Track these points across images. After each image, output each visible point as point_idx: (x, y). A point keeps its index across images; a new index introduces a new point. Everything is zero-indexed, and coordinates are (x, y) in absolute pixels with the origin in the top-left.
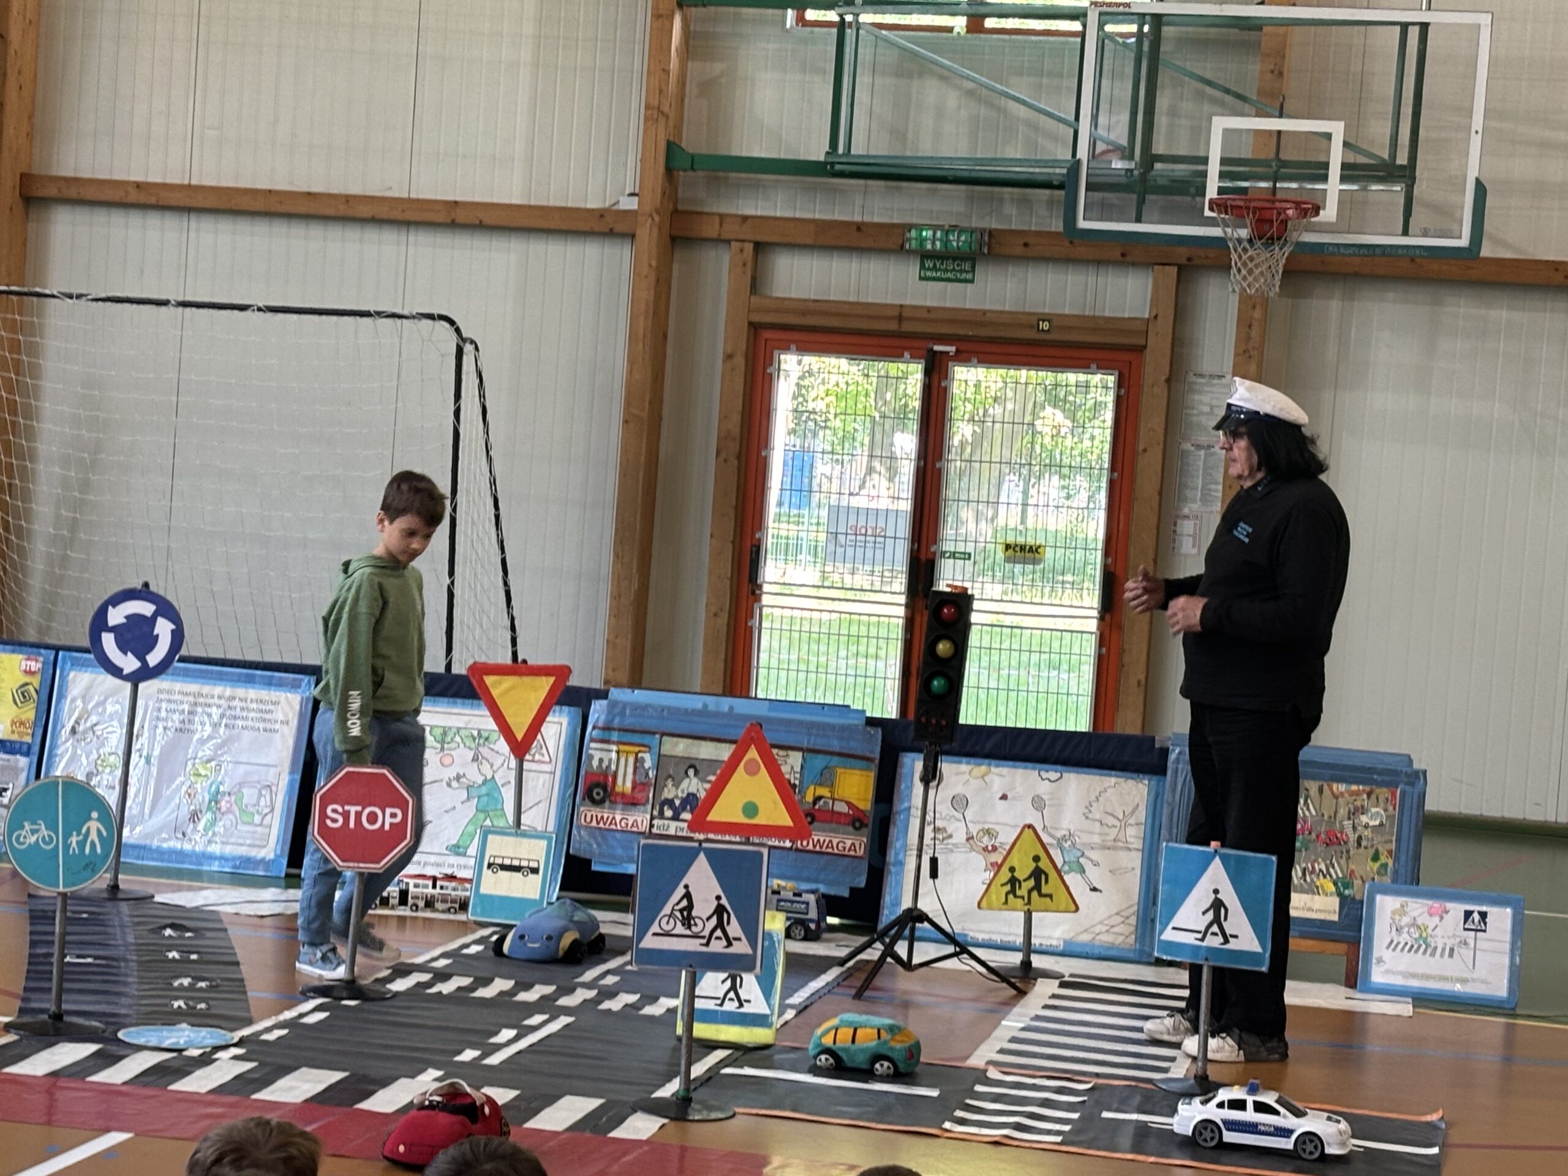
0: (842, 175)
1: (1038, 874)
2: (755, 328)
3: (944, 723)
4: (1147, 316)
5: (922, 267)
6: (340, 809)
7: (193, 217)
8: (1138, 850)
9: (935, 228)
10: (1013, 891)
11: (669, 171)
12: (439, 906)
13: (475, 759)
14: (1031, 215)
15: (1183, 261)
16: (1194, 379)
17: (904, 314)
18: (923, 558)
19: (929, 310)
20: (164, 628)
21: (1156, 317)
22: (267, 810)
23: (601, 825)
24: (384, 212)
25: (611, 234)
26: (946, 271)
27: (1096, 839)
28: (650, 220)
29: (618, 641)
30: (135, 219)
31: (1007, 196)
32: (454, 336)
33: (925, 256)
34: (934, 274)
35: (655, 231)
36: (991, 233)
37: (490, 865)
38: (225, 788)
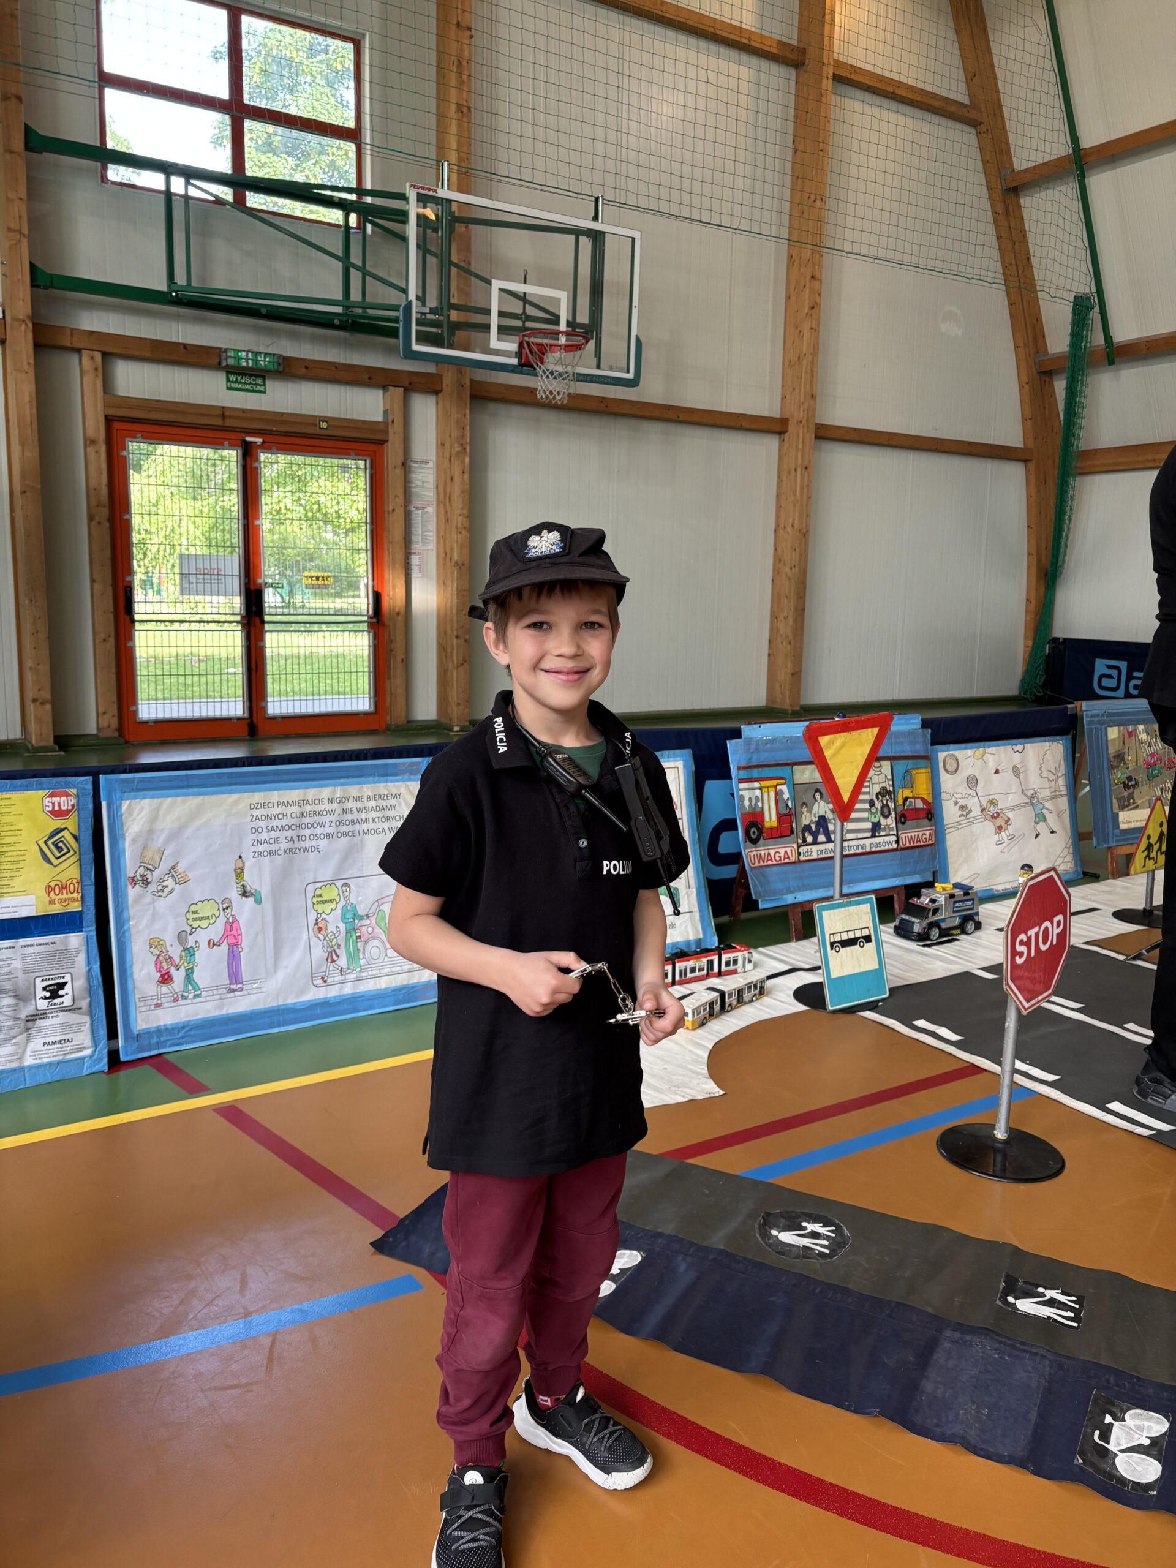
4: (382, 420)
5: (228, 380)
8: (1065, 795)
11: (34, 285)
16: (411, 463)
17: (225, 413)
19: (244, 411)
21: (389, 421)
23: (762, 863)
26: (245, 383)
33: (233, 371)
34: (237, 386)
37: (832, 944)
38: (361, 911)
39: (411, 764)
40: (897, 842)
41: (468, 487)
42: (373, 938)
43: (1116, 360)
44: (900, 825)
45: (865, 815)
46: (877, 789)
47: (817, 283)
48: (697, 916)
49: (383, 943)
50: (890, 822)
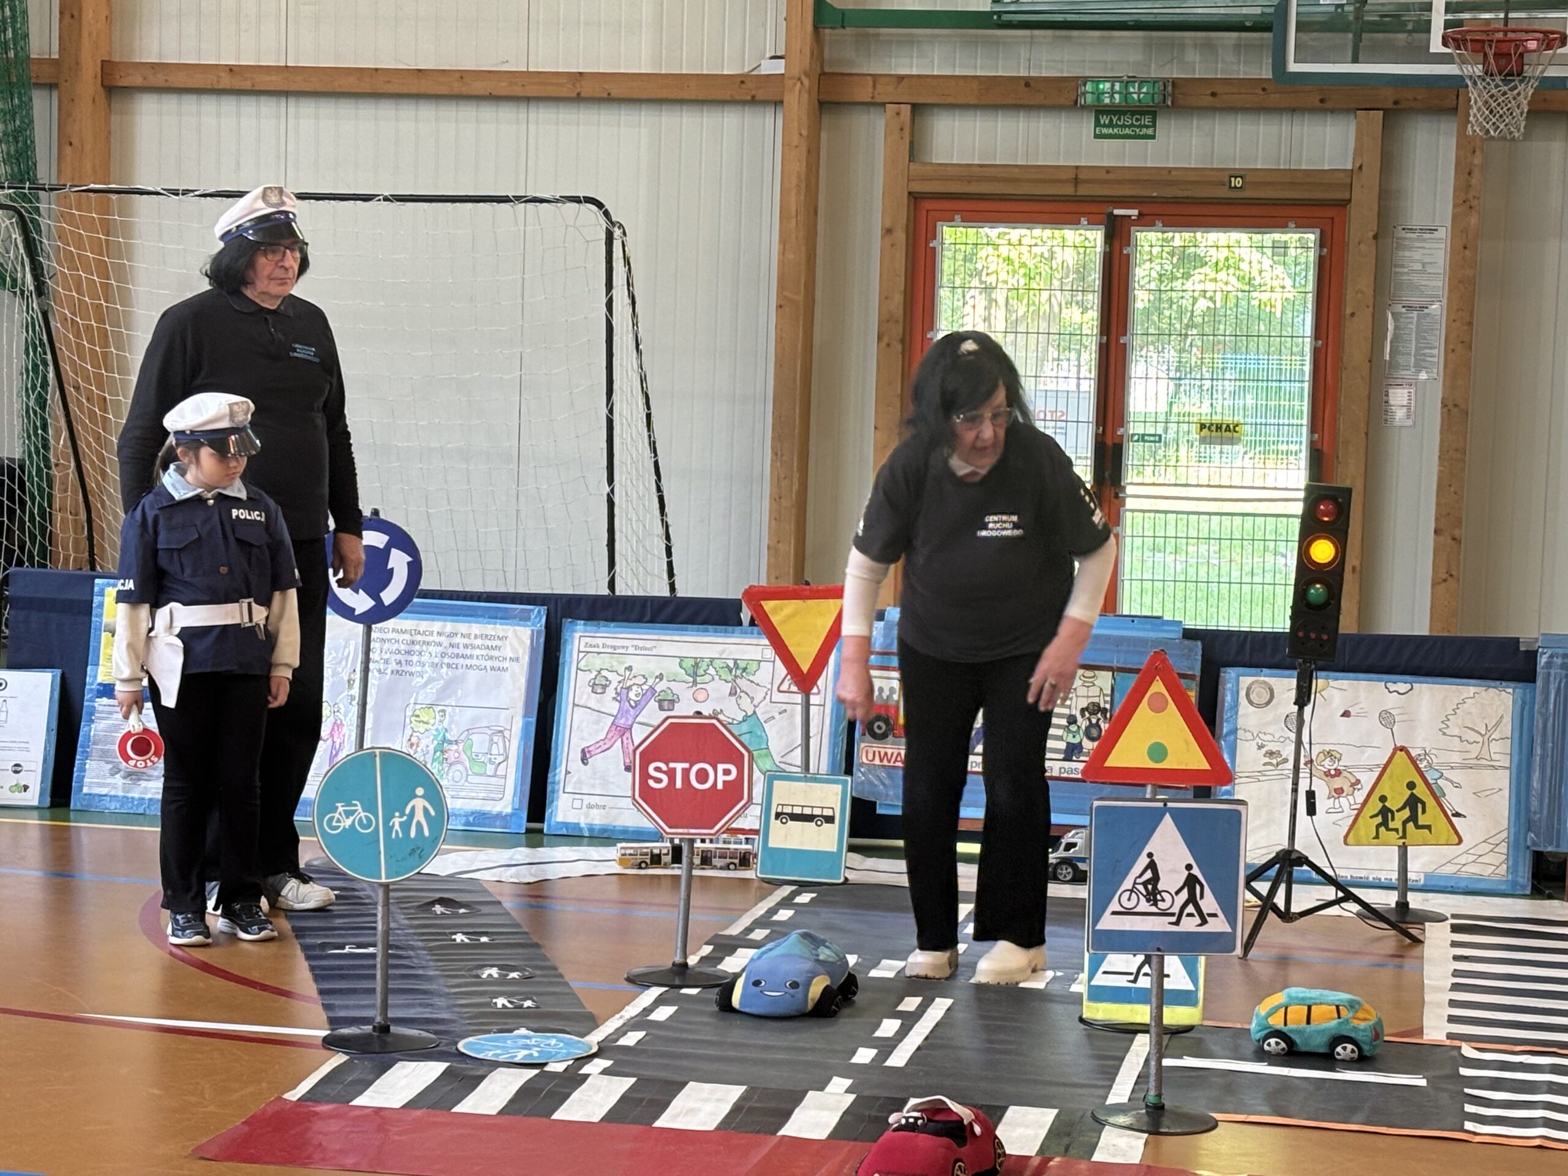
0: (1010, 25)
1: (1413, 803)
2: (916, 198)
3: (1325, 637)
4: (1349, 167)
5: (1097, 124)
6: (664, 767)
7: (292, 101)
8: (1505, 768)
9: (1113, 80)
10: (1385, 823)
11: (816, 28)
12: (716, 862)
13: (732, 693)
14: (1217, 62)
15: (1389, 105)
16: (1403, 234)
17: (1080, 176)
18: (1109, 442)
19: (1108, 170)
20: (398, 561)
21: (1360, 167)
22: (500, 759)
23: (885, 763)
24: (502, 88)
25: (754, 101)
26: (1124, 126)
27: (1456, 758)
28: (799, 84)
29: (780, 545)
30: (228, 104)
31: (1187, 42)
32: (602, 220)
33: (1100, 111)
34: (1111, 131)
35: (805, 96)
36: (1175, 83)
37: (778, 815)
38: (451, 736)
42: (458, 762)
46: (1084, 703)
49: (465, 767)
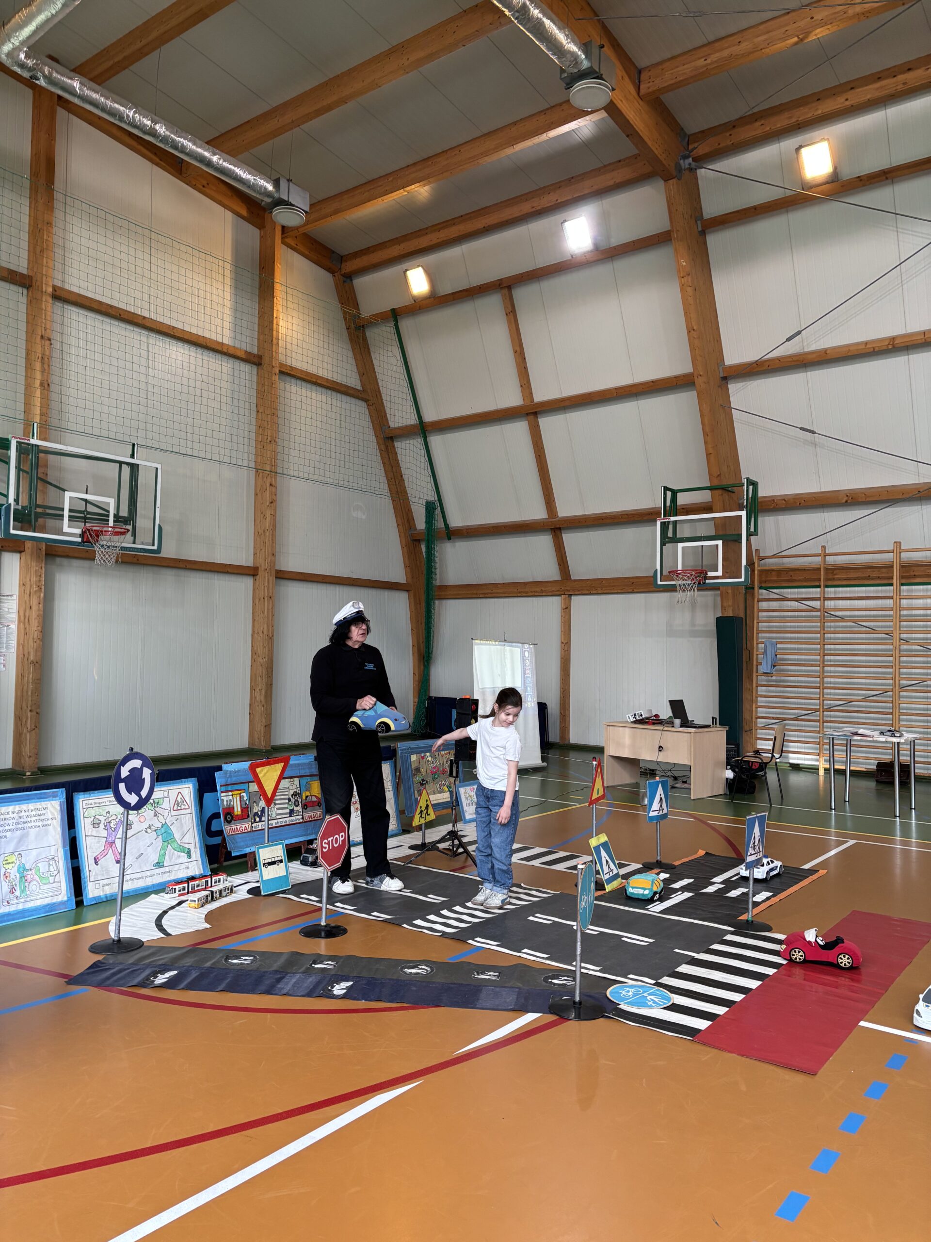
10: (421, 816)
13: (155, 815)
23: (233, 833)
37: (264, 864)
38: (27, 867)
39: (53, 792)
40: (303, 818)
41: (42, 613)
42: (34, 880)
43: (452, 537)
44: (304, 810)
45: (286, 806)
46: (292, 792)
47: (274, 489)
48: (200, 862)
49: (38, 882)
50: (299, 808)
